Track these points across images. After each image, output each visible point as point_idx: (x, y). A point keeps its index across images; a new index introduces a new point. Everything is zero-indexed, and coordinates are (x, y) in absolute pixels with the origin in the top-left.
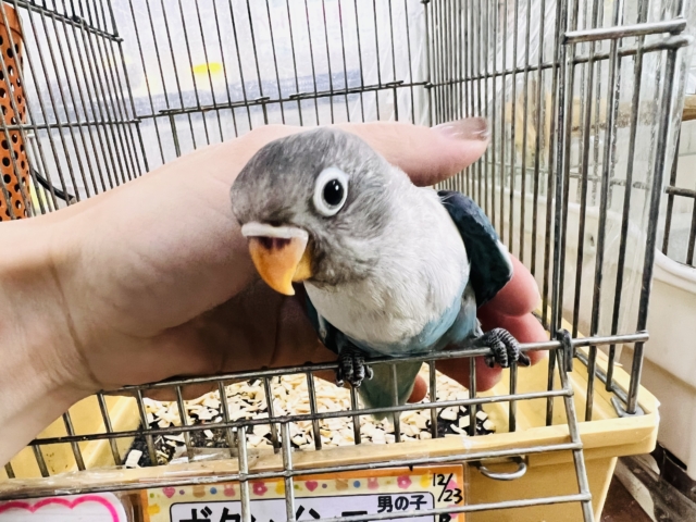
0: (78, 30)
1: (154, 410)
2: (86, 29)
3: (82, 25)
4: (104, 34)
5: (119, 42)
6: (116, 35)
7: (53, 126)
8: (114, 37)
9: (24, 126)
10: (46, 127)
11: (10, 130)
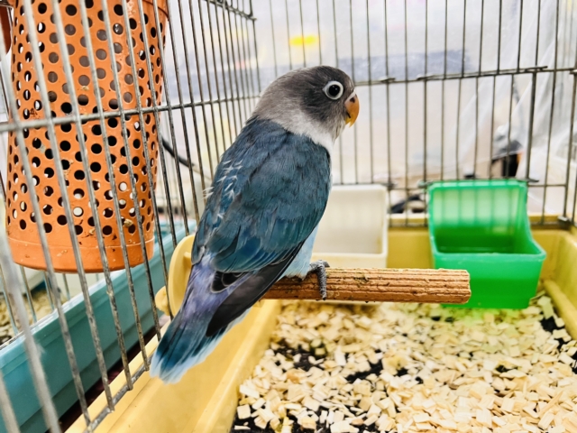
0: (219, 9)
1: (252, 402)
2: (227, 8)
3: (224, 5)
4: (242, 14)
5: (254, 20)
6: (251, 14)
7: (187, 106)
8: (250, 16)
9: (159, 107)
10: (180, 107)
11: (145, 113)
